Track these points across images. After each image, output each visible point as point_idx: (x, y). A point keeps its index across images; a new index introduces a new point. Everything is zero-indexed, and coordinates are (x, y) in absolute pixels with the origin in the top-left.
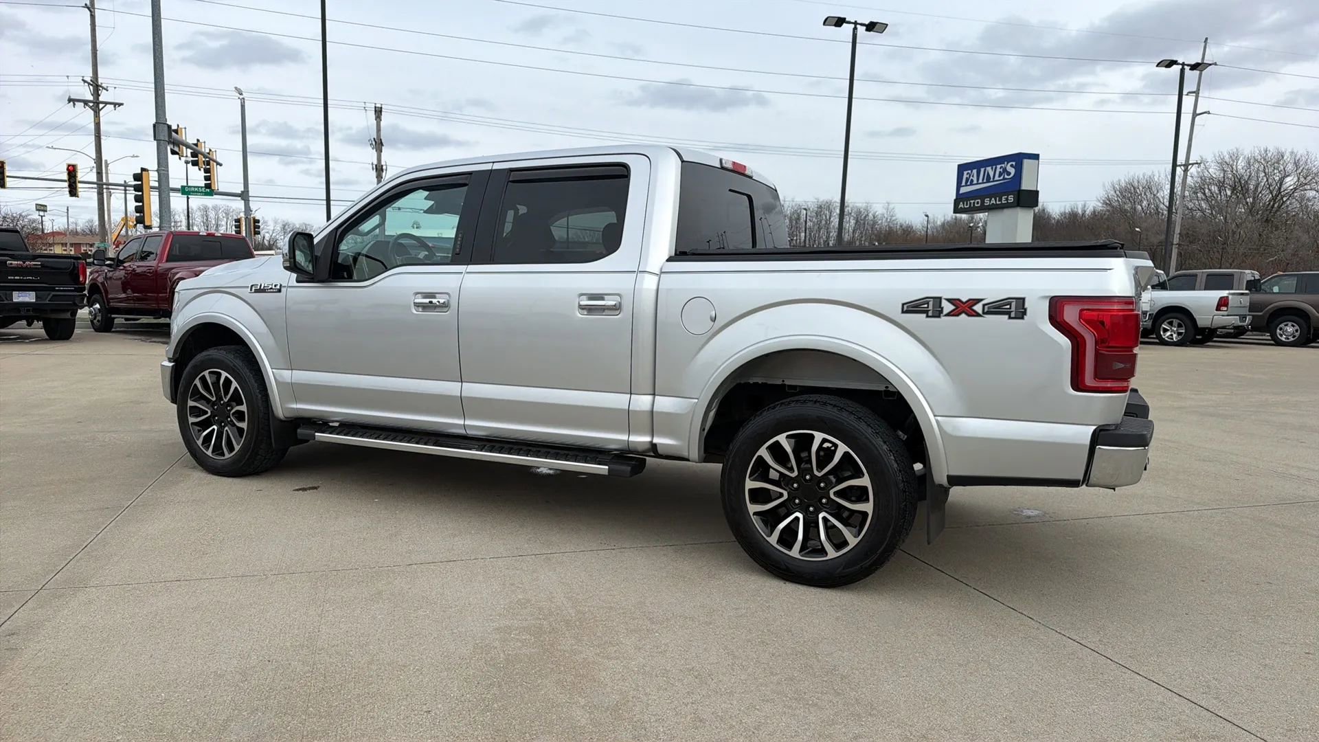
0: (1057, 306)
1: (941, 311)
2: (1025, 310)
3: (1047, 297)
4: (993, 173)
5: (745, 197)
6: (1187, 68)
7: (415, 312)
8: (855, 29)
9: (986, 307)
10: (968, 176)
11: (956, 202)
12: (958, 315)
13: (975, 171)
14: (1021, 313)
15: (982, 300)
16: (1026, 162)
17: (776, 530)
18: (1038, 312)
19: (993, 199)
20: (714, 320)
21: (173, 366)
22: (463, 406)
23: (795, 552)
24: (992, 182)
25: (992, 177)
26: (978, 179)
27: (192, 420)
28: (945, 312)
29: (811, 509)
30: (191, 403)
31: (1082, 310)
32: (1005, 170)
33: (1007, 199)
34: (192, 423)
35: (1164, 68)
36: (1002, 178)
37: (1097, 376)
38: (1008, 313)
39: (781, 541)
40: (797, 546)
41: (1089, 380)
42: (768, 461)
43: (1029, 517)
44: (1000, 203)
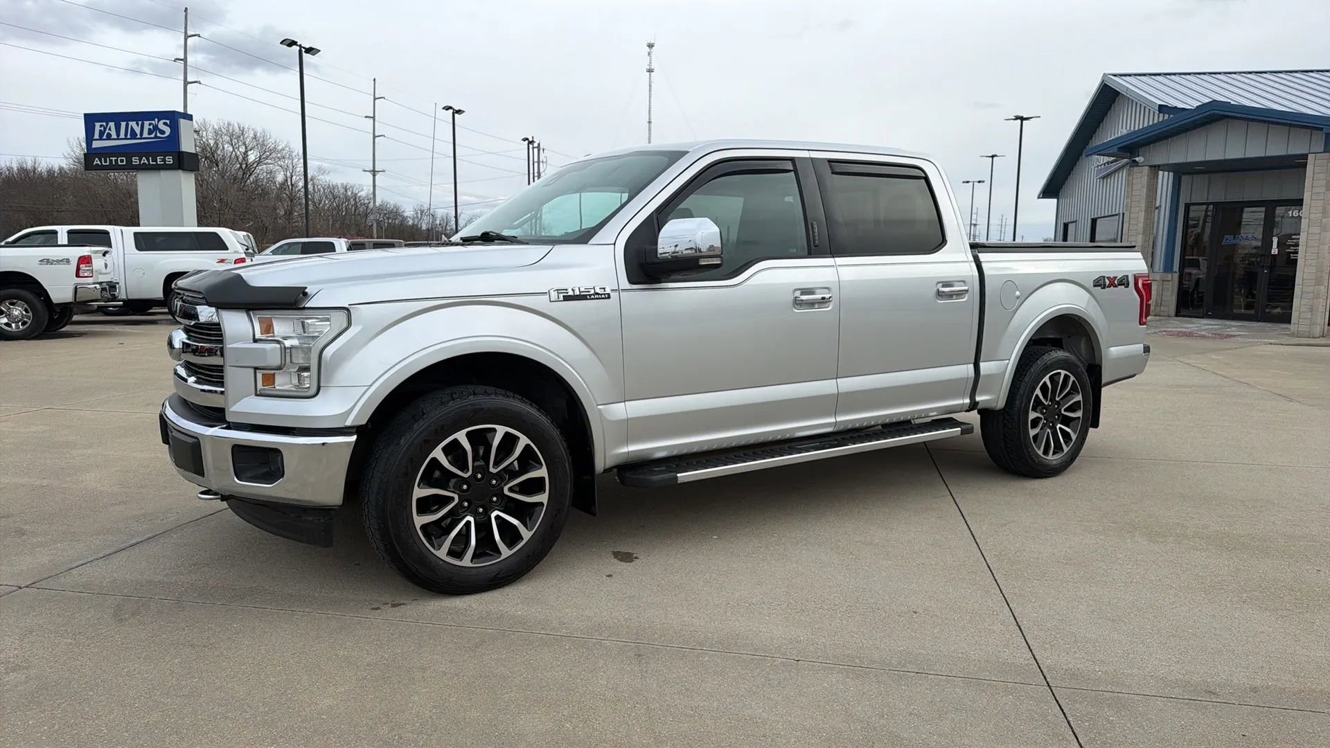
0: (1136, 279)
1: (1105, 285)
2: (1129, 282)
4: (139, 129)
6: (303, 50)
7: (795, 310)
9: (1118, 281)
10: (102, 129)
11: (88, 157)
12: (1110, 287)
13: (112, 125)
14: (1128, 285)
15: (1116, 277)
17: (1042, 444)
19: (144, 158)
20: (1018, 298)
21: (356, 441)
22: (837, 402)
24: (139, 139)
25: (138, 132)
26: (118, 134)
27: (425, 519)
28: (1107, 284)
30: (422, 493)
31: (1142, 281)
32: (156, 128)
33: (164, 160)
34: (425, 525)
35: (285, 46)
36: (153, 136)
37: (1145, 316)
38: (1124, 285)
40: (1051, 451)
41: (1144, 319)
44: (154, 163)
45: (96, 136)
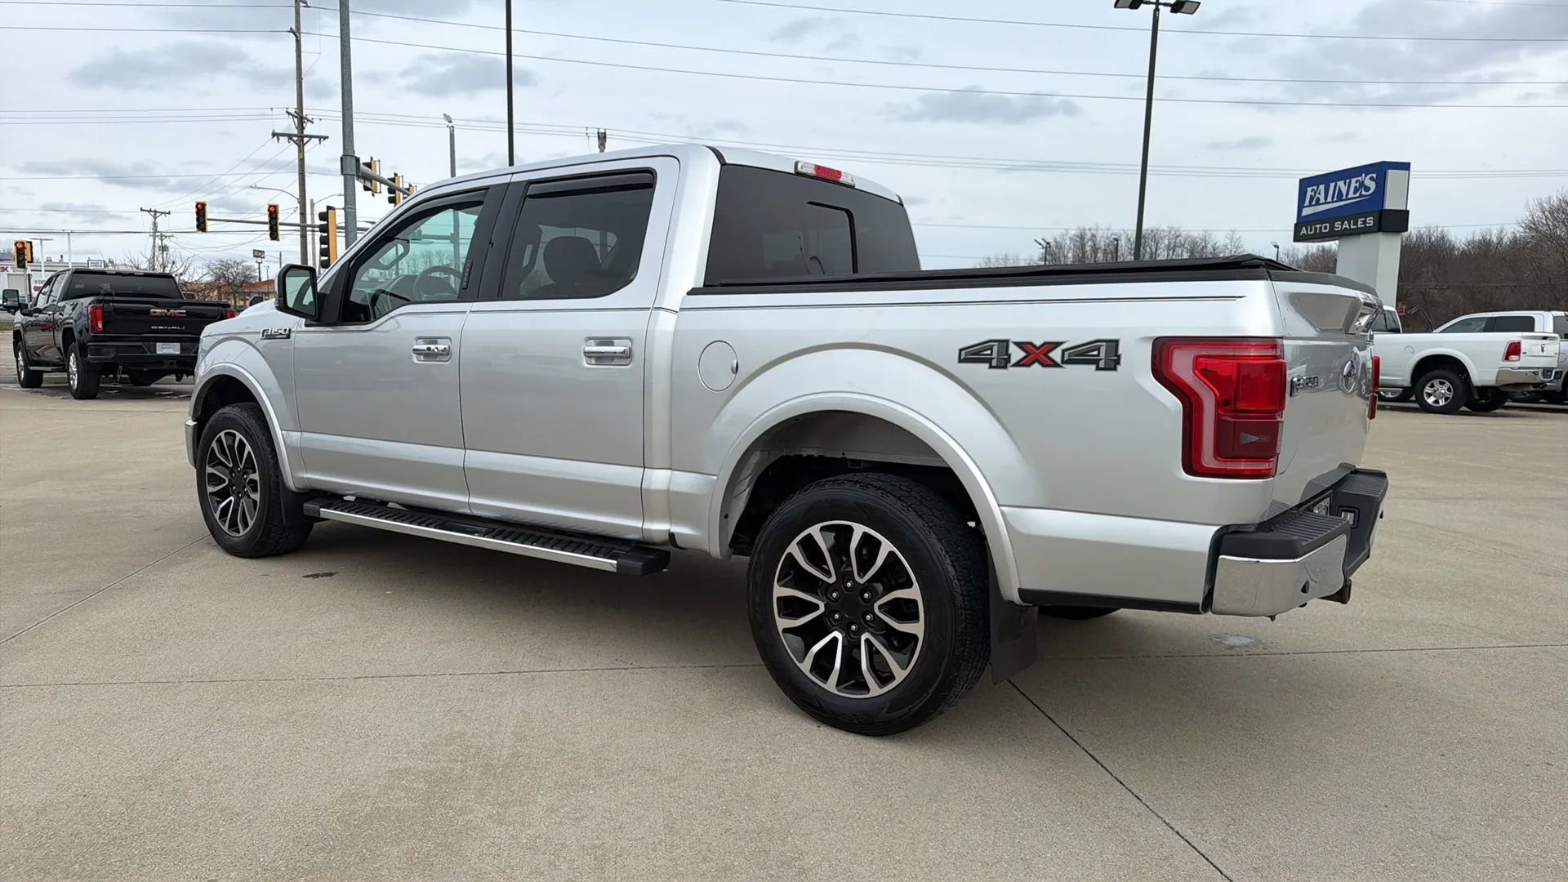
0: (1163, 350)
1: (1008, 360)
2: (1119, 357)
3: (1147, 339)
4: (1346, 188)
5: (844, 213)
7: (416, 361)
8: (1157, 10)
9: (1066, 353)
10: (1313, 194)
11: (1297, 227)
12: (1029, 365)
13: (1322, 187)
14: (1113, 363)
15: (1058, 344)
16: (1391, 173)
17: (808, 655)
18: (1137, 360)
19: (1346, 222)
20: (736, 370)
21: (195, 425)
22: (466, 479)
23: (831, 685)
24: (1345, 200)
25: (1344, 193)
26: (1326, 198)
27: (210, 489)
28: (1013, 360)
29: (853, 627)
30: (209, 470)
31: (1197, 357)
32: (1362, 184)
33: (1364, 222)
34: (210, 493)
36: (1358, 195)
37: (1218, 453)
38: (1095, 362)
39: (814, 668)
40: (834, 677)
41: (1208, 459)
42: (798, 560)
43: (1231, 647)
44: (1355, 227)
45: (1307, 203)
